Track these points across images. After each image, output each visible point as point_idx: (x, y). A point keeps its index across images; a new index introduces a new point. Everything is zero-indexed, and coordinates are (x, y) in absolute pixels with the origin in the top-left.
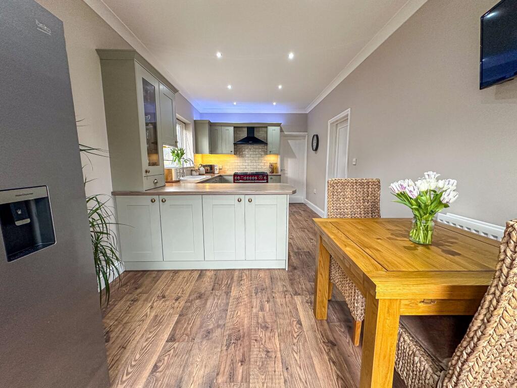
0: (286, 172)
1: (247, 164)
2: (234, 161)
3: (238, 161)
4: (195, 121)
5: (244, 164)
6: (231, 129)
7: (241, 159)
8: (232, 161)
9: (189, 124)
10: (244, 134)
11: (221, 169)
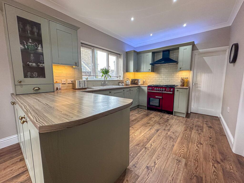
0: (199, 86)
1: (163, 79)
2: (153, 77)
3: (157, 77)
4: (126, 52)
5: (160, 79)
6: (150, 54)
7: (158, 75)
8: (152, 77)
9: (121, 54)
10: (160, 57)
11: (145, 82)
